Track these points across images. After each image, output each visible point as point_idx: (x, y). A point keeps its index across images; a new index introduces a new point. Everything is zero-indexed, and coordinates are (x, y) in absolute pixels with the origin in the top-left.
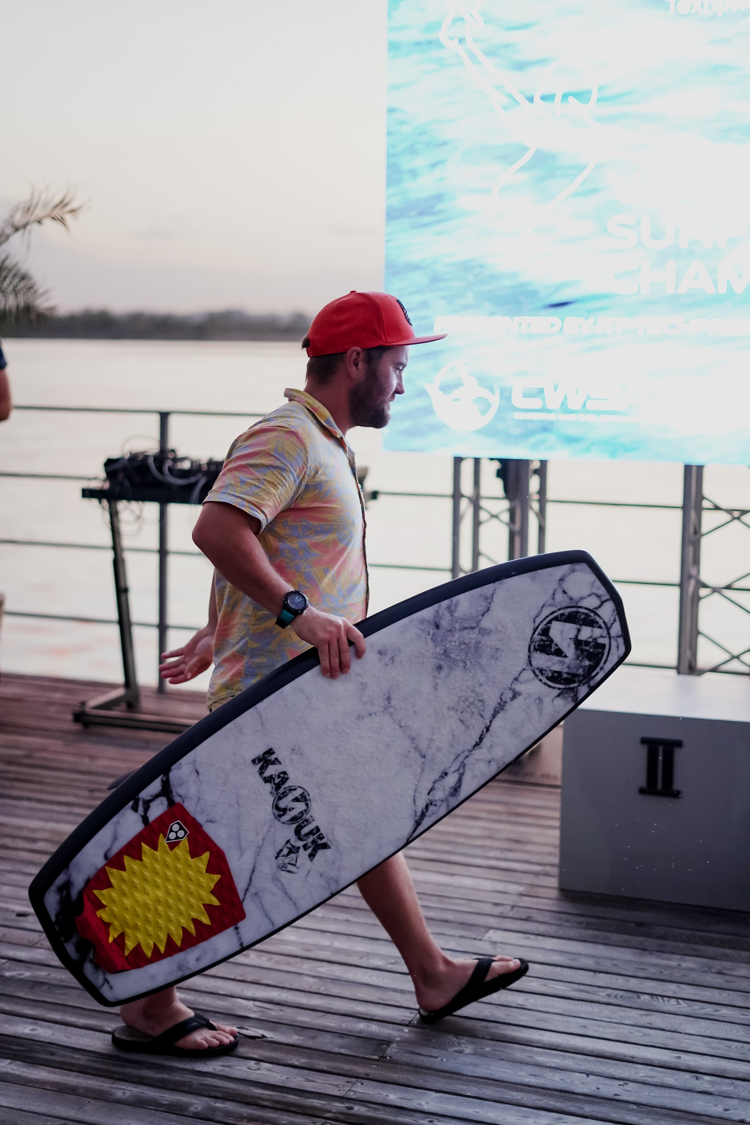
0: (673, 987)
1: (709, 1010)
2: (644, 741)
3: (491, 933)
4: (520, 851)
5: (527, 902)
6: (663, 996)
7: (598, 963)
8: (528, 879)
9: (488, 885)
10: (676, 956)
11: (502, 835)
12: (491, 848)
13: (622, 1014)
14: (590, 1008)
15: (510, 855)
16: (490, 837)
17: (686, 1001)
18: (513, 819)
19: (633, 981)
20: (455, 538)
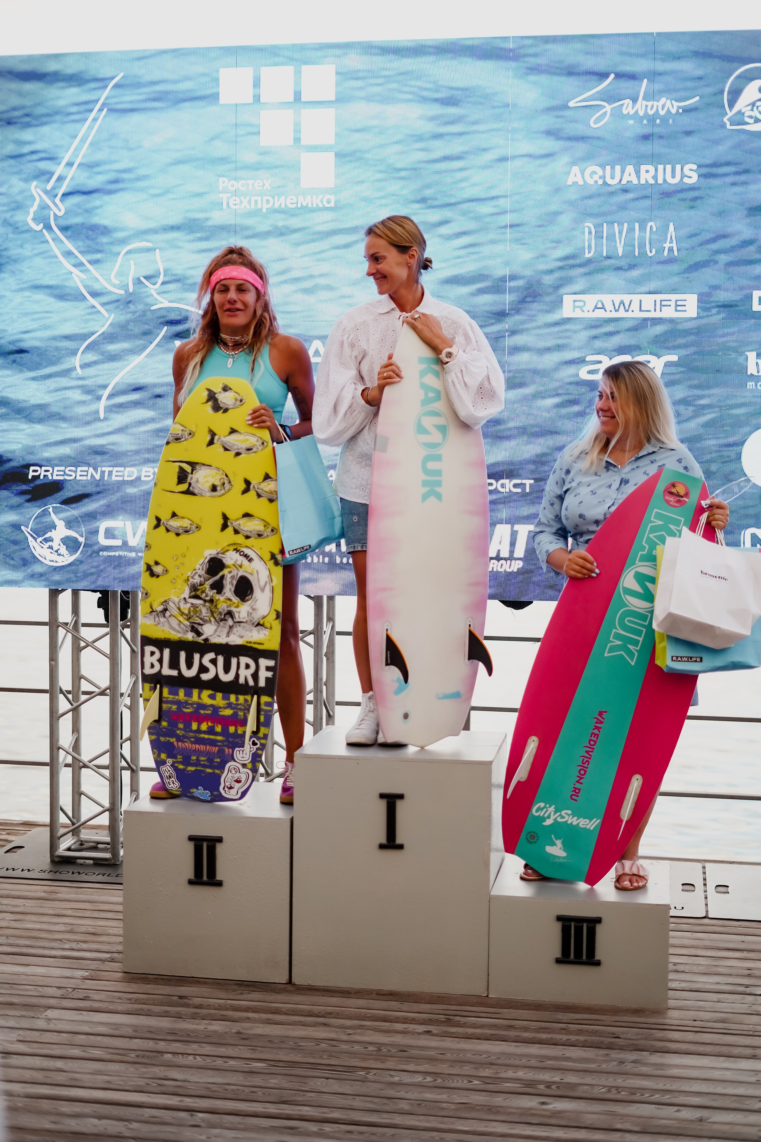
0: (195, 1046)
1: (219, 1062)
2: (191, 838)
3: (49, 1011)
4: (93, 942)
5: (89, 984)
6: (182, 1054)
7: (135, 1031)
8: (94, 965)
9: (57, 972)
10: (205, 1021)
11: (83, 929)
12: (69, 941)
13: (144, 1070)
14: (118, 1067)
15: (84, 946)
16: (70, 932)
17: (202, 1057)
18: (95, 914)
19: (162, 1043)
20: (53, 663)
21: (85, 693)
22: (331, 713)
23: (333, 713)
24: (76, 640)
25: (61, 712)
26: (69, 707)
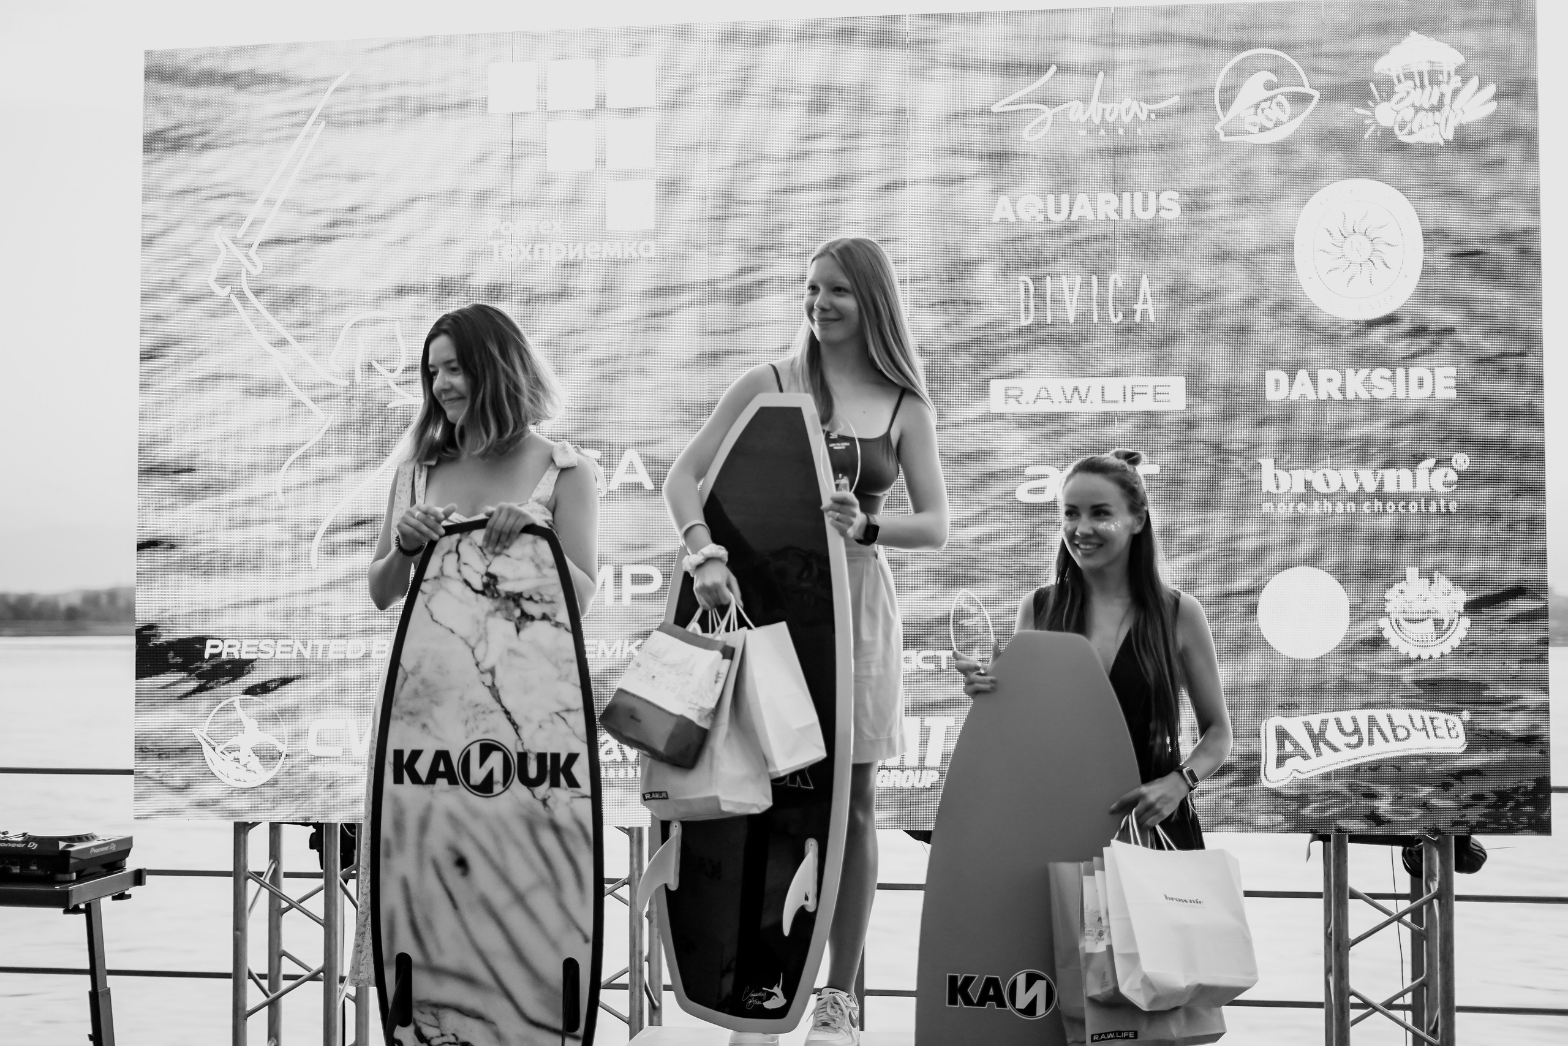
20: (238, 933)
21: (287, 977)
22: (657, 1004)
23: (660, 1003)
24: (275, 897)
25: (249, 1008)
26: (264, 999)
